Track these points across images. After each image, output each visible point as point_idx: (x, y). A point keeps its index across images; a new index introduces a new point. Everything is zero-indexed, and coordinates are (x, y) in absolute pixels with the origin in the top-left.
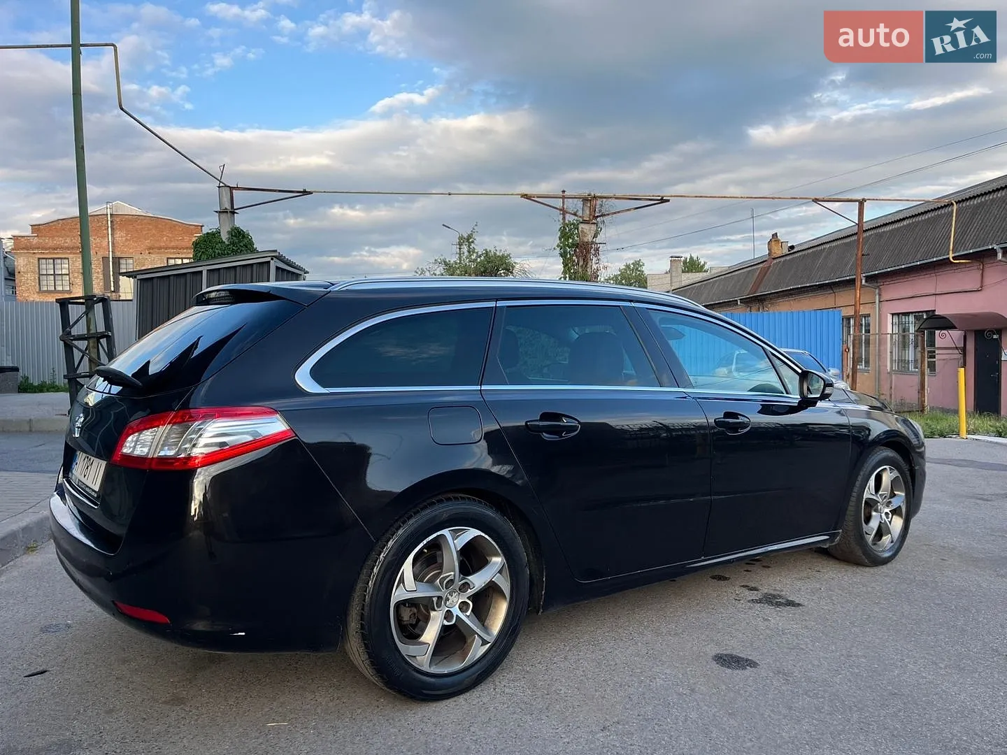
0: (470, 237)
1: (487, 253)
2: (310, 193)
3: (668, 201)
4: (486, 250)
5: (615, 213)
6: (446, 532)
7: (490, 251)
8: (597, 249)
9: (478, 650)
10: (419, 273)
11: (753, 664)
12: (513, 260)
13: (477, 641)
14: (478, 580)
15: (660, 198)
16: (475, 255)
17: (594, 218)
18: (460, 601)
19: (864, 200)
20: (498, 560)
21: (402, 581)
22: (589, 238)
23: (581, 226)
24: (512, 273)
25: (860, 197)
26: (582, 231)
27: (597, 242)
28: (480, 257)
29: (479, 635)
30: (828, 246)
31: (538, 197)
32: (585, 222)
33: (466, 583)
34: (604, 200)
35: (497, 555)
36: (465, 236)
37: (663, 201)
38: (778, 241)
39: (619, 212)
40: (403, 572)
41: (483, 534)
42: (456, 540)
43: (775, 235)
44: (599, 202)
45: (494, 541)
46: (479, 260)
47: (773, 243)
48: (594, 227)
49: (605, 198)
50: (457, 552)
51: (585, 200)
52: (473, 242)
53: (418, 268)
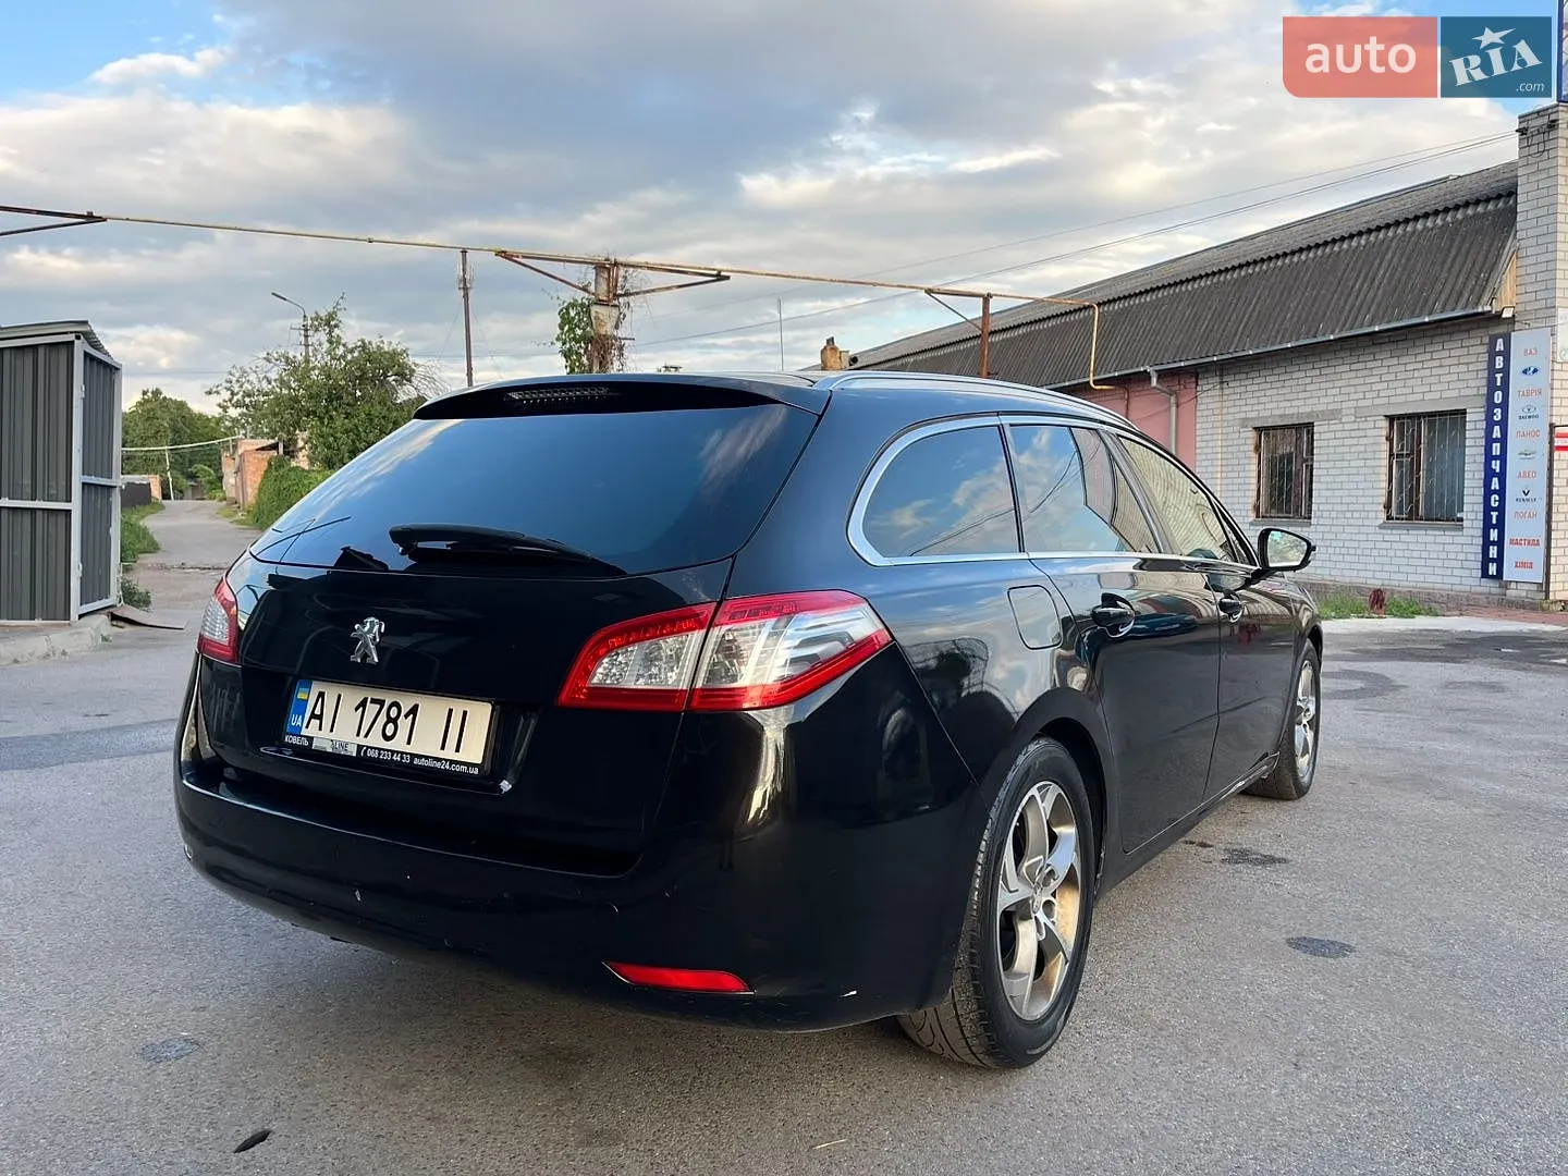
0: (331, 316)
1: (364, 346)
2: (101, 219)
3: (728, 278)
4: (363, 341)
5: (648, 292)
6: (1035, 790)
7: (370, 343)
8: (621, 348)
10: (237, 375)
11: (1343, 949)
12: (410, 361)
15: (715, 272)
16: (342, 348)
17: (614, 296)
18: (1044, 900)
19: (990, 296)
20: (1072, 831)
22: (608, 329)
23: (594, 309)
24: (410, 381)
25: (985, 292)
26: (597, 318)
27: (620, 335)
28: (352, 351)
31: (524, 257)
32: (600, 302)
34: (631, 270)
36: (323, 314)
37: (719, 277)
38: (834, 349)
39: (653, 291)
40: (1005, 859)
41: (1062, 793)
42: (1044, 801)
43: (831, 341)
44: (622, 272)
46: (349, 357)
47: (829, 352)
48: (615, 312)
49: (633, 266)
50: (1046, 819)
51: (600, 267)
52: (336, 326)
53: (234, 366)
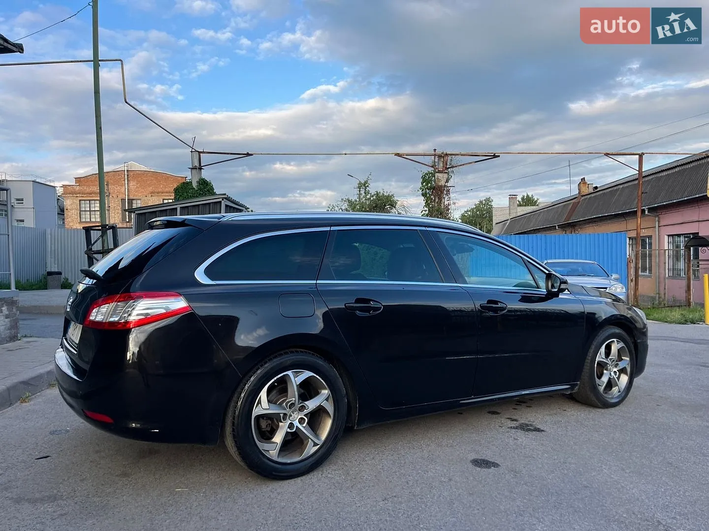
0: (366, 182)
1: (377, 194)
2: (252, 155)
3: (499, 156)
4: (377, 192)
5: (461, 165)
6: (289, 373)
7: (380, 192)
8: (448, 191)
9: (310, 450)
10: (331, 208)
11: (496, 465)
12: (395, 199)
13: (310, 443)
14: (312, 405)
15: (493, 154)
16: (369, 195)
17: (446, 169)
18: (299, 417)
19: (643, 154)
20: (325, 392)
21: (260, 402)
22: (442, 183)
23: (437, 175)
24: (395, 207)
25: (640, 152)
26: (438, 178)
27: (449, 185)
28: (373, 196)
29: (311, 439)
30: (621, 186)
31: (406, 155)
32: (439, 172)
33: (303, 405)
34: (453, 156)
35: (325, 389)
36: (363, 182)
37: (495, 156)
38: (585, 183)
39: (463, 165)
40: (260, 397)
41: (315, 375)
42: (296, 378)
43: (583, 179)
44: (450, 158)
45: (323, 380)
46: (372, 199)
47: (582, 185)
48: (446, 176)
49: (453, 155)
50: (297, 386)
51: (440, 156)
52: (368, 186)
53: (330, 205)
